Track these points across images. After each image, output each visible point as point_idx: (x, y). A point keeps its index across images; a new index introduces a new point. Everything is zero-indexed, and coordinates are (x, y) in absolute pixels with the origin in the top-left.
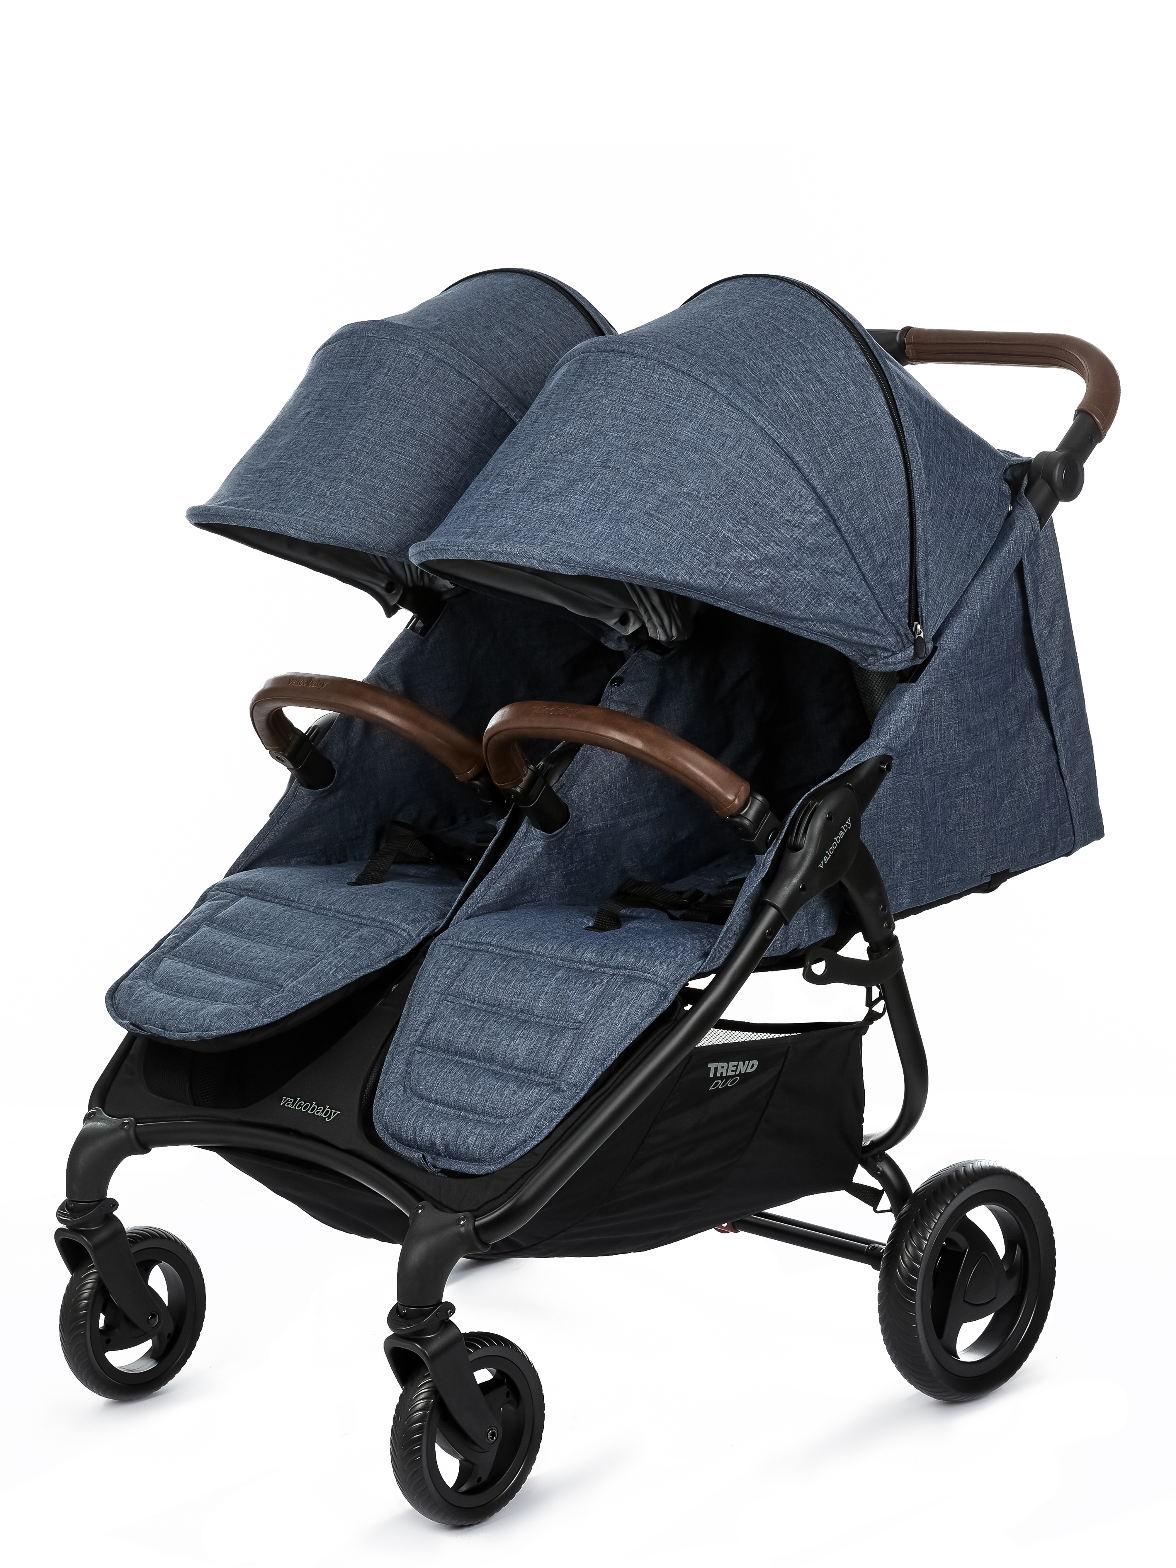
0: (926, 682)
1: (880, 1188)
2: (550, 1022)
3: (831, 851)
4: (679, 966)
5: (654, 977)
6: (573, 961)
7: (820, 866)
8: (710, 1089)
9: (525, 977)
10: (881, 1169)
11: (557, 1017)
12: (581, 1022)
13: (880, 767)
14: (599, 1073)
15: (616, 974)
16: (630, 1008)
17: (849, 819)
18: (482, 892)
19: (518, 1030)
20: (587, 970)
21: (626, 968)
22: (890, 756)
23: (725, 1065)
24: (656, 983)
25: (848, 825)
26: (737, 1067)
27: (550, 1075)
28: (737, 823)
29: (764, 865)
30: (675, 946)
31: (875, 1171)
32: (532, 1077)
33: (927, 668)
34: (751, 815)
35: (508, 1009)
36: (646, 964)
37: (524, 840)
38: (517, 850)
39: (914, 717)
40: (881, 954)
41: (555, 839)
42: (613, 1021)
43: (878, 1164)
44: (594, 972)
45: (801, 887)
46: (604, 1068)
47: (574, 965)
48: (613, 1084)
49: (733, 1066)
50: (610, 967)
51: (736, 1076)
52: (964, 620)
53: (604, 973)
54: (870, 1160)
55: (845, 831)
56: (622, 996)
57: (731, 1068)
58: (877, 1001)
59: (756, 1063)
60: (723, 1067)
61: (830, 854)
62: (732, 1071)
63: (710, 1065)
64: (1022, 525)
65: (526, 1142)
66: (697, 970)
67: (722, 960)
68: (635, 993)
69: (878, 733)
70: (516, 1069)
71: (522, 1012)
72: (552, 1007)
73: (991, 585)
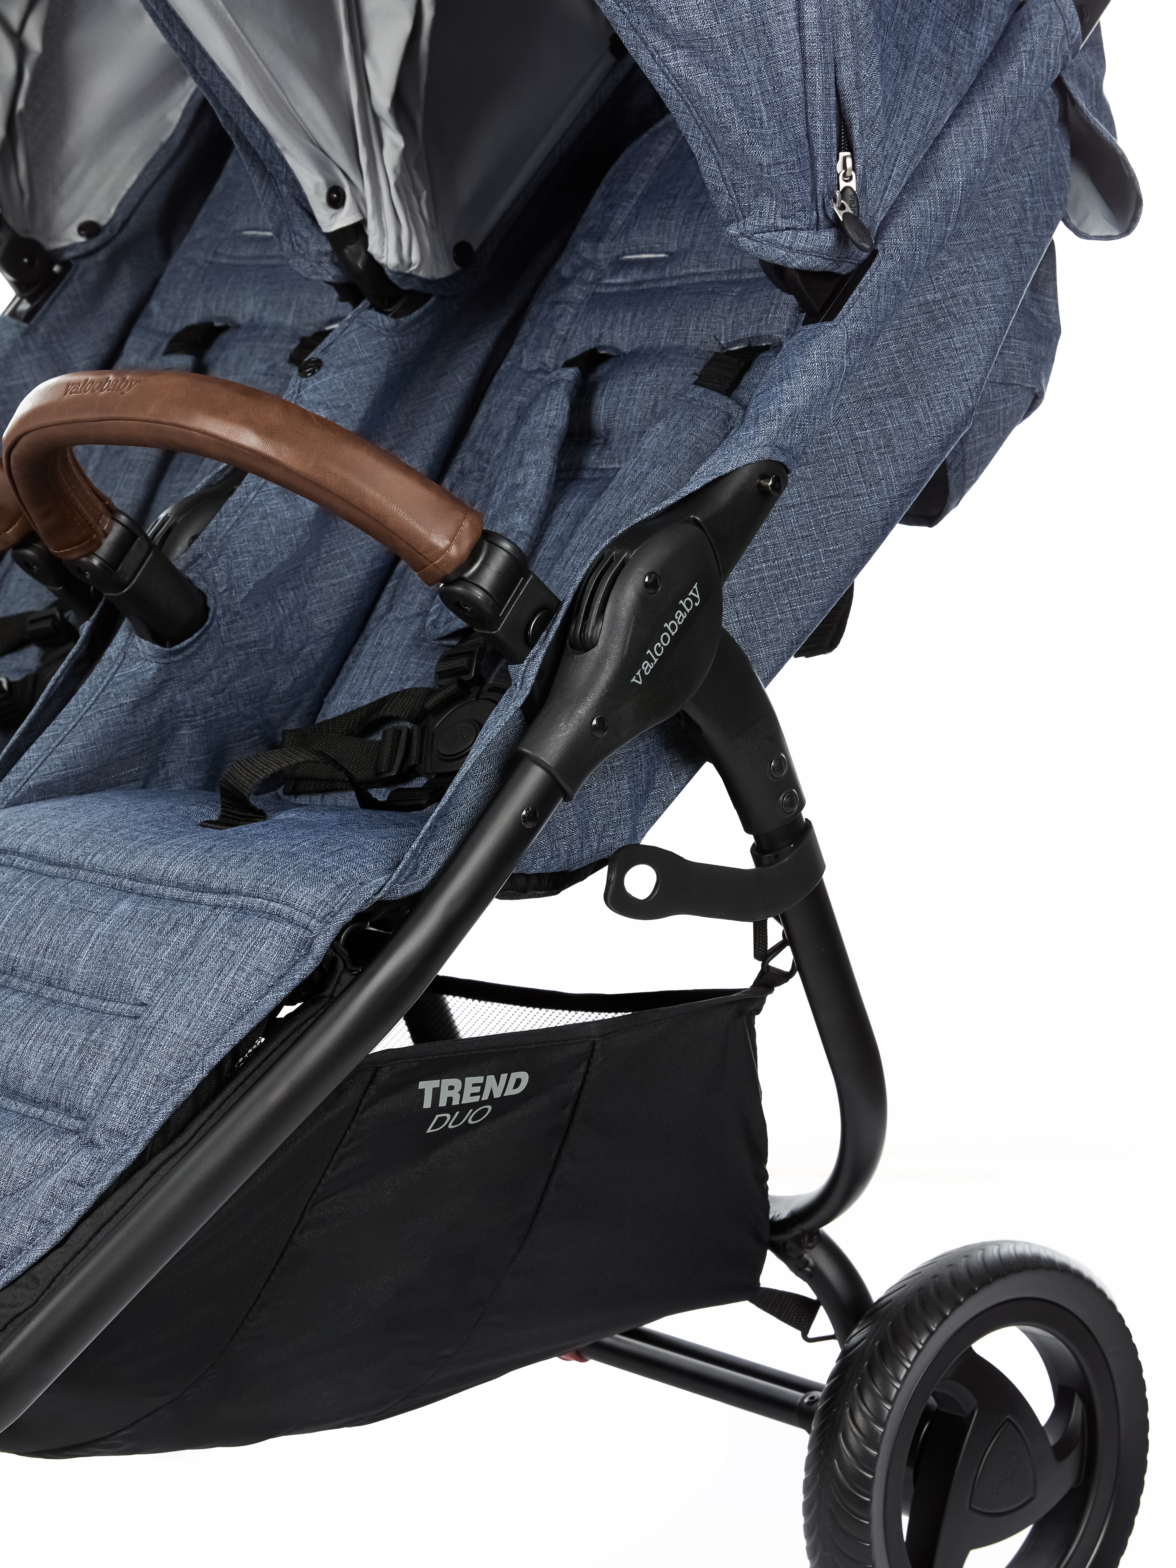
0: (855, 320)
1: (813, 1297)
2: (94, 1002)
3: (659, 650)
4: (338, 886)
5: (287, 909)
6: (150, 881)
7: (634, 680)
8: (429, 1131)
9: (61, 915)
10: (811, 1262)
11: (107, 994)
12: (145, 1005)
13: (759, 485)
14: (168, 1109)
15: (220, 905)
16: (235, 974)
17: (695, 587)
18: (37, 759)
19: (35, 1022)
20: (172, 899)
21: (238, 893)
22: (782, 463)
23: (456, 1082)
24: (291, 921)
25: (695, 600)
26: (483, 1086)
27: (79, 1111)
28: (458, 594)
29: (522, 684)
30: (341, 849)
31: (801, 1266)
32: (50, 1115)
33: (856, 293)
34: (488, 579)
35: (26, 977)
36: (274, 883)
37: (122, 662)
38: (108, 678)
39: (832, 388)
40: (777, 858)
41: (180, 657)
42: (200, 1001)
43: (805, 1252)
44: (183, 901)
45: (594, 722)
46: (179, 1098)
47: (152, 888)
48: (198, 1131)
49: (474, 1085)
50: (211, 891)
51: (481, 1103)
52: (930, 201)
53: (199, 902)
54: (790, 1244)
55: (688, 610)
56: (223, 949)
57: (469, 1089)
58: (779, 948)
59: (524, 1077)
60: (451, 1088)
61: (656, 657)
62: (472, 1095)
63: (422, 1085)
64: (1045, 24)
65: (20, 1253)
66: (374, 895)
67: (431, 873)
68: (247, 942)
69: (757, 419)
70: (25, 1099)
71: (50, 984)
72: (98, 974)
73: (985, 136)
